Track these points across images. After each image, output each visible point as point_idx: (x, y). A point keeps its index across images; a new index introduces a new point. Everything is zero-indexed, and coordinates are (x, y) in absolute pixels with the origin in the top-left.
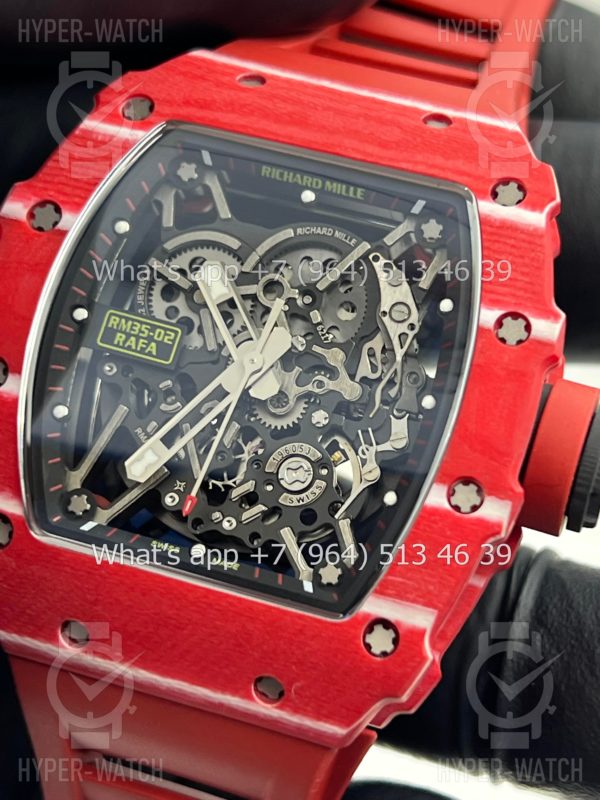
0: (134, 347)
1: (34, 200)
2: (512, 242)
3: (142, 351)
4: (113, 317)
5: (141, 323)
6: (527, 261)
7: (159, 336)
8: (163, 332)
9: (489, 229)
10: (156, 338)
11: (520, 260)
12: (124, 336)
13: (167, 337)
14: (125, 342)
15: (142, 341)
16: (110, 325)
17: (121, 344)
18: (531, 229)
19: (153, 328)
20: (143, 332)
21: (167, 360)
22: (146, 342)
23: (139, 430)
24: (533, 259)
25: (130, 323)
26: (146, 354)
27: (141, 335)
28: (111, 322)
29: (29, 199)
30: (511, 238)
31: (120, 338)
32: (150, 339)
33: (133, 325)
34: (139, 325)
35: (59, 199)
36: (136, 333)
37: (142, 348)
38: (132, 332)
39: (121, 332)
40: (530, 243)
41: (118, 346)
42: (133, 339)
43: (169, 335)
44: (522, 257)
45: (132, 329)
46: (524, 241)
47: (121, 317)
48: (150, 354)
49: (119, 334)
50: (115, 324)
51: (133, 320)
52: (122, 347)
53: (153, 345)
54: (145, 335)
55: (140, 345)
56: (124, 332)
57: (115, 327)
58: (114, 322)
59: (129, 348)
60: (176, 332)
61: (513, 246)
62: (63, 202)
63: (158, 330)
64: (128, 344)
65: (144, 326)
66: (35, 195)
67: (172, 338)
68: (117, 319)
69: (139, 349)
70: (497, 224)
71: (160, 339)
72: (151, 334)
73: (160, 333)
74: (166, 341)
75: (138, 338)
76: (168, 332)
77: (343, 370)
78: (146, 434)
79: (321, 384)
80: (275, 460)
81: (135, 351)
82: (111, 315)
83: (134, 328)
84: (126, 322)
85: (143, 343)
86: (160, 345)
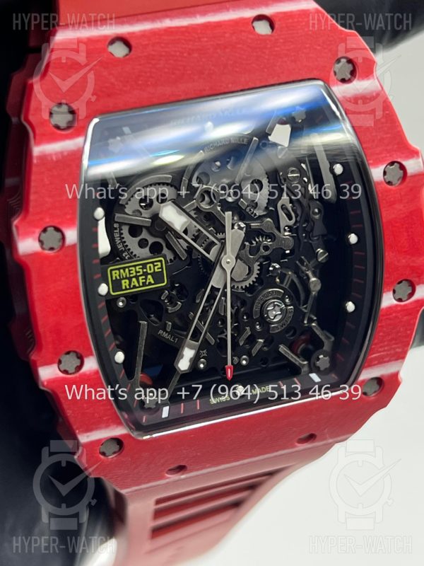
5: (135, 266)
8: (151, 265)
16: (114, 278)
23: (161, 332)
25: (127, 270)
33: (130, 271)
34: (133, 268)
35: (54, 222)
39: (124, 279)
47: (119, 269)
58: (116, 274)
62: (59, 223)
63: (148, 266)
65: (137, 268)
68: (117, 272)
73: (150, 267)
76: (155, 264)
77: (276, 232)
78: (167, 332)
79: (266, 248)
80: (256, 308)
81: (140, 287)
82: (111, 270)
83: (131, 272)
84: (124, 271)
85: (143, 279)
86: (154, 275)
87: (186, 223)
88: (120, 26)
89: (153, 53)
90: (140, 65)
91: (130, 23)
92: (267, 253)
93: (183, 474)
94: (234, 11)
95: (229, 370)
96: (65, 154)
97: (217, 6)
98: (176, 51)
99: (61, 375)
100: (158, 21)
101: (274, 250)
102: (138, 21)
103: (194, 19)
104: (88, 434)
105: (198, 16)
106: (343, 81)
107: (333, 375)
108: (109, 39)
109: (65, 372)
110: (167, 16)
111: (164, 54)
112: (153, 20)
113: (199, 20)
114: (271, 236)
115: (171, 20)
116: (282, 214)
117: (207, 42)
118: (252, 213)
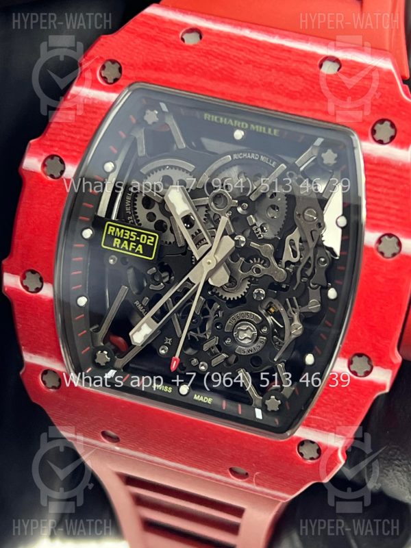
0: (127, 248)
1: (45, 155)
2: (386, 176)
3: (133, 251)
4: (110, 227)
5: (131, 231)
6: (397, 192)
7: (143, 240)
8: (146, 237)
9: (369, 166)
10: (141, 241)
11: (391, 192)
12: (119, 240)
13: (149, 241)
14: (120, 245)
15: (132, 244)
16: (109, 233)
17: (118, 246)
18: (400, 164)
19: (139, 234)
20: (132, 238)
21: (151, 257)
22: (135, 244)
23: (137, 303)
24: (403, 191)
25: (122, 231)
26: (136, 253)
27: (131, 239)
28: (110, 230)
29: (42, 155)
30: (386, 173)
31: (117, 242)
32: (138, 242)
33: (124, 232)
34: (129, 232)
35: (62, 154)
36: (128, 238)
37: (132, 249)
38: (125, 237)
39: (117, 237)
40: (400, 177)
41: (116, 247)
42: (126, 242)
43: (151, 239)
44: (394, 189)
45: (124, 235)
46: (395, 175)
47: (116, 227)
48: (138, 253)
49: (116, 239)
50: (113, 231)
51: (125, 229)
52: (120, 249)
53: (140, 246)
54: (134, 239)
55: (131, 247)
56: (119, 238)
57: (113, 234)
59: (124, 249)
60: (155, 237)
61: (386, 180)
62: (64, 156)
63: (142, 236)
64: (123, 246)
65: (132, 233)
66: (45, 151)
67: (152, 240)
68: (114, 228)
69: (130, 249)
70: (376, 162)
71: (144, 242)
72: (138, 238)
73: (144, 238)
74: (148, 243)
75: (129, 242)
76: (149, 237)
77: (272, 260)
78: (142, 305)
79: (258, 270)
80: (230, 323)
81: (128, 251)
82: (109, 225)
83: (126, 234)
84: (120, 231)
85: (133, 245)
86: (145, 246)
87: (186, 211)
88: (205, 20)
89: (215, 50)
90: (198, 55)
91: (215, 21)
92: (257, 275)
93: (118, 446)
94: (311, 44)
95: (175, 362)
96: (96, 102)
97: (301, 36)
98: (235, 56)
99: (21, 288)
100: (239, 28)
101: (265, 275)
102: (223, 22)
103: (271, 38)
104: (32, 355)
105: (277, 37)
106: (381, 142)
107: (277, 420)
108: (188, 28)
109: (26, 288)
110: (250, 28)
111: (223, 54)
112: (236, 26)
113: (275, 40)
114: (266, 262)
115: (251, 32)
116: (288, 247)
117: (268, 59)
118: (258, 233)
